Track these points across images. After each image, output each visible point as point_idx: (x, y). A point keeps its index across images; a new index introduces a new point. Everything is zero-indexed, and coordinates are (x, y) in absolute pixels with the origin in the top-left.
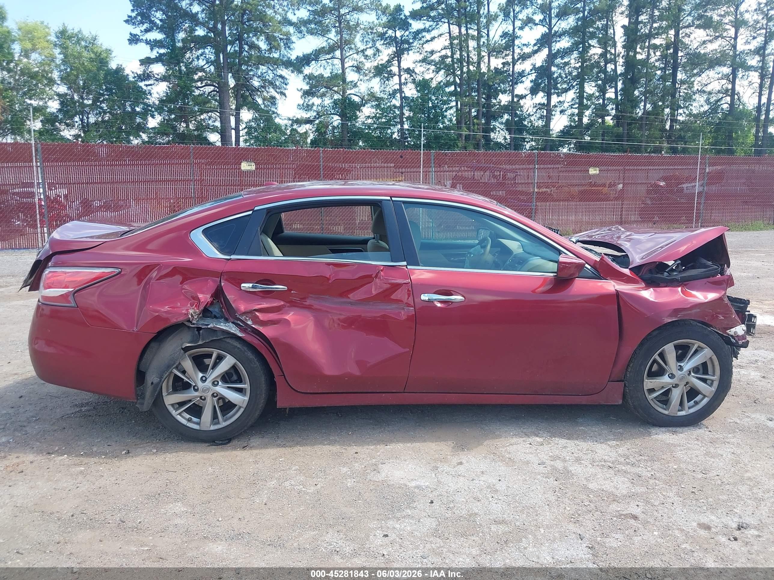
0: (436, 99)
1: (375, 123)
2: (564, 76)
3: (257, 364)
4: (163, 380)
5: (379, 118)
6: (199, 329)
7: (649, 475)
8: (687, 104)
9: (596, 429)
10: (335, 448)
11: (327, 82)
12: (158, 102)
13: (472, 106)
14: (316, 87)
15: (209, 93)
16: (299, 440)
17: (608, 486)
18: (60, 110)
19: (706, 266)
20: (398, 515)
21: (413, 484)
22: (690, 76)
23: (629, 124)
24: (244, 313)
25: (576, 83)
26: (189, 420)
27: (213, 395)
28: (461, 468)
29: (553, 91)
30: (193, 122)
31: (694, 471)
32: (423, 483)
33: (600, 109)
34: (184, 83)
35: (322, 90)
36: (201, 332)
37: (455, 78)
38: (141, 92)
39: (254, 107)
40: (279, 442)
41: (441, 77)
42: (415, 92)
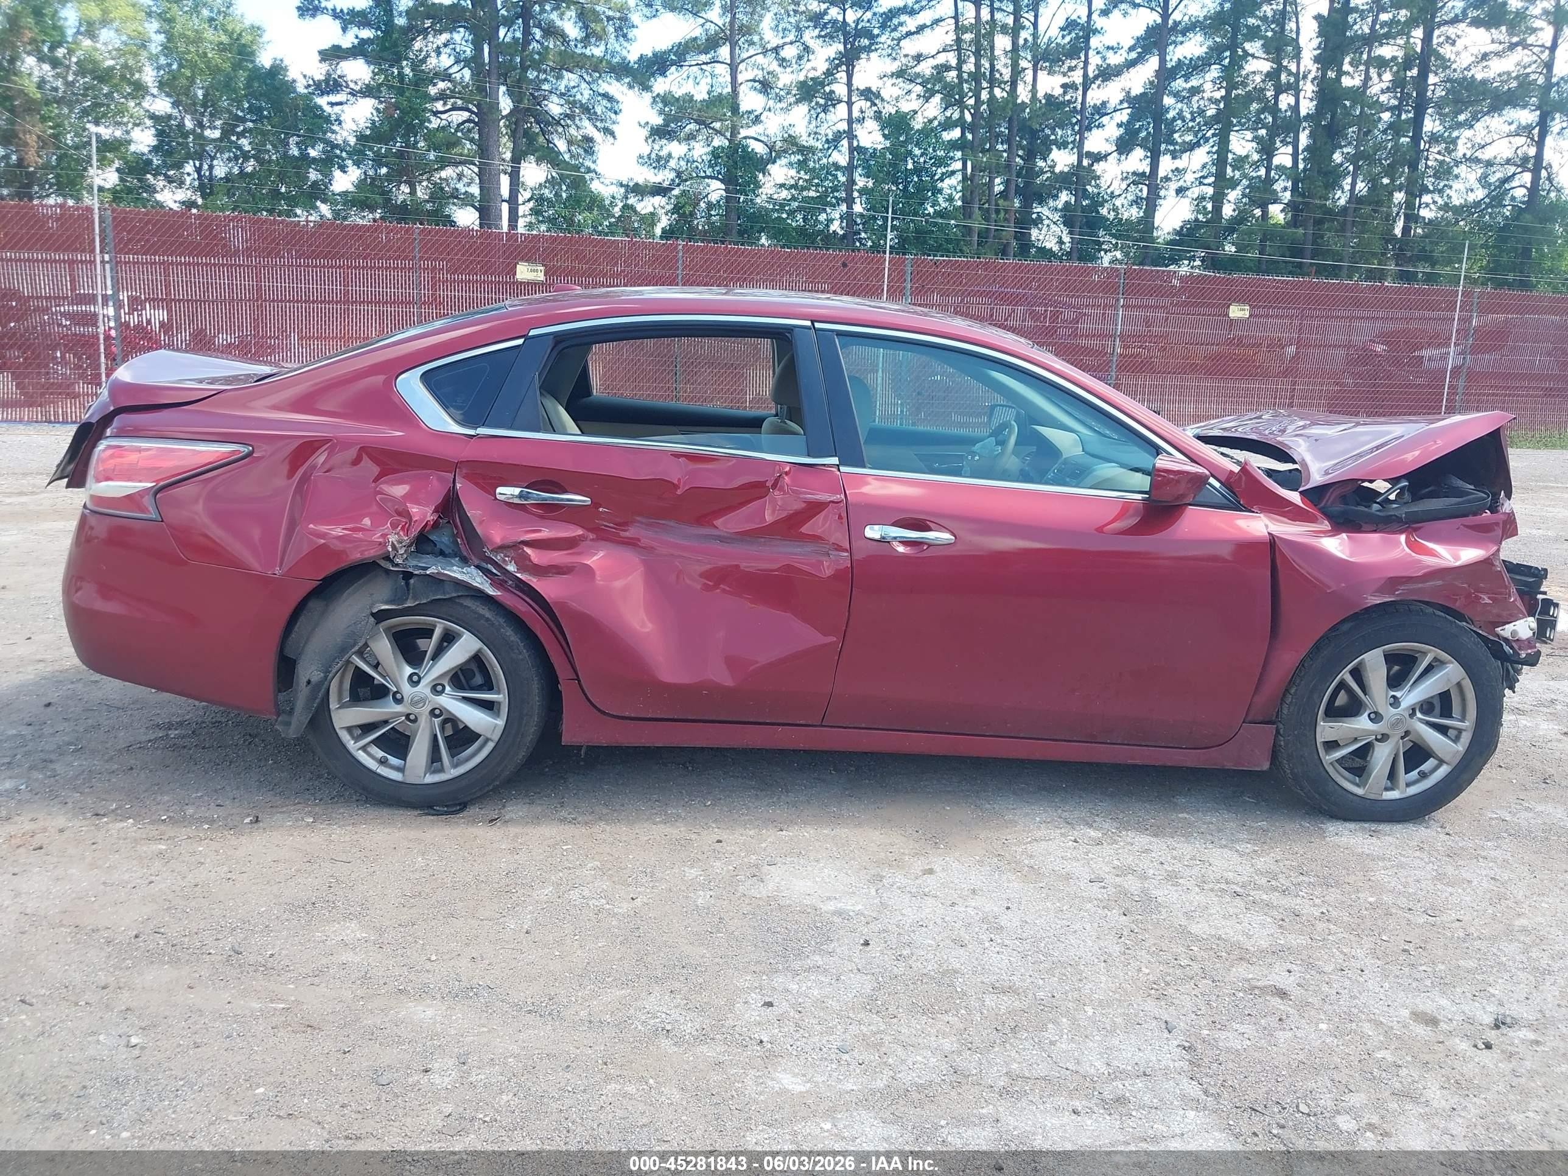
0: (922, 155)
1: (794, 199)
2: (1189, 116)
3: (523, 654)
4: (331, 675)
5: (803, 189)
6: (408, 576)
7: (1317, 914)
8: (1442, 184)
9: (1213, 818)
10: (677, 831)
11: (699, 110)
12: (354, 139)
13: (994, 170)
14: (676, 119)
15: (459, 125)
16: (605, 811)
17: (1231, 931)
18: (155, 149)
19: (1460, 493)
20: (796, 964)
21: (831, 906)
22: (1450, 127)
23: (1319, 222)
24: (502, 548)
25: (1212, 132)
26: (383, 762)
27: (432, 713)
28: (930, 880)
29: (1163, 146)
30: (425, 184)
31: (1410, 909)
32: (851, 905)
33: (1258, 188)
34: (409, 101)
35: (688, 127)
36: (412, 581)
37: (962, 112)
38: (320, 117)
39: (549, 156)
40: (564, 813)
41: (933, 109)
42: (881, 139)
